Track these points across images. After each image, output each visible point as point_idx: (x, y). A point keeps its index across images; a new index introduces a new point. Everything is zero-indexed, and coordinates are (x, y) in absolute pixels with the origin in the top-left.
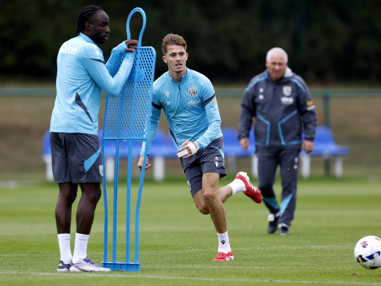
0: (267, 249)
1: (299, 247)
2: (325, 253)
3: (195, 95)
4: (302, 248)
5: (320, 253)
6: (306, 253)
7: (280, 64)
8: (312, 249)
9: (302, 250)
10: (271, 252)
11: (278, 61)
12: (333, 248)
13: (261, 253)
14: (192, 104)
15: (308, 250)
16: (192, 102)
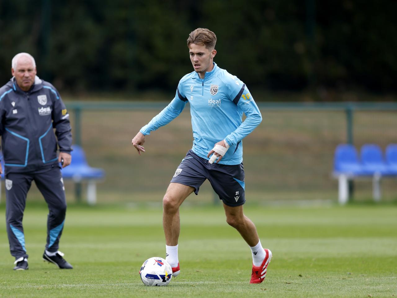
0: (10, 288)
1: (47, 286)
2: (77, 293)
3: (215, 94)
4: (50, 287)
5: (71, 293)
6: (55, 293)
7: (29, 70)
8: (62, 289)
9: (50, 290)
10: (14, 292)
11: (26, 67)
12: (87, 287)
13: (2, 293)
14: (212, 103)
15: (57, 289)
16: (211, 100)
